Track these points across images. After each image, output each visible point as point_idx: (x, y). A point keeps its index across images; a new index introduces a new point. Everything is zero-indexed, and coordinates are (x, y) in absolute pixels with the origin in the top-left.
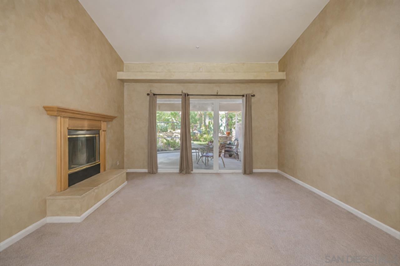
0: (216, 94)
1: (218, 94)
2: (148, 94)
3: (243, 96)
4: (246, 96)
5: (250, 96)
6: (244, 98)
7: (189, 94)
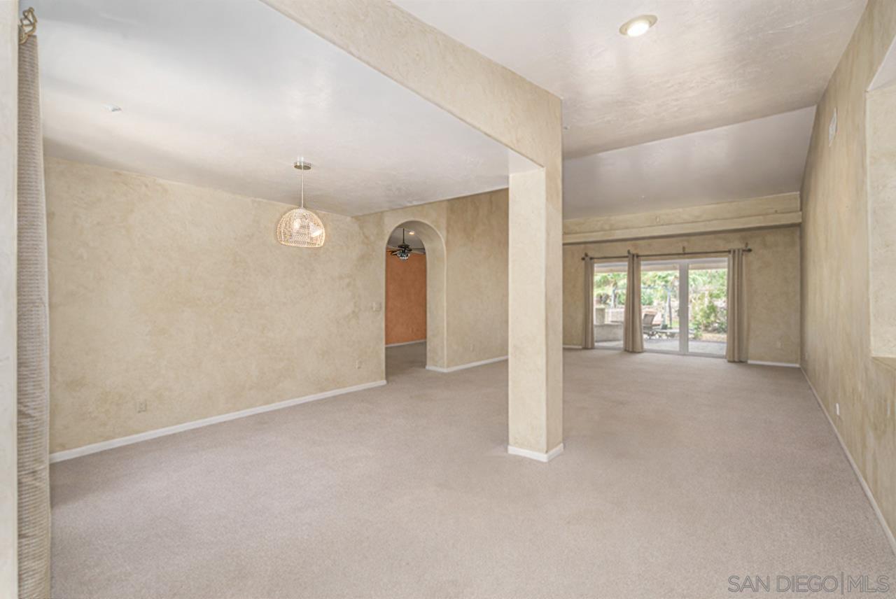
0: (681, 252)
1: (687, 251)
2: (583, 259)
3: (729, 252)
4: (734, 252)
5: (741, 251)
6: (731, 256)
7: (640, 254)
